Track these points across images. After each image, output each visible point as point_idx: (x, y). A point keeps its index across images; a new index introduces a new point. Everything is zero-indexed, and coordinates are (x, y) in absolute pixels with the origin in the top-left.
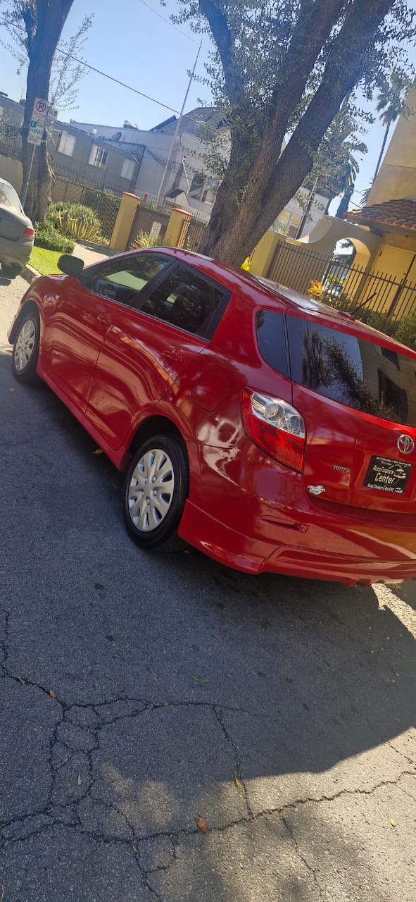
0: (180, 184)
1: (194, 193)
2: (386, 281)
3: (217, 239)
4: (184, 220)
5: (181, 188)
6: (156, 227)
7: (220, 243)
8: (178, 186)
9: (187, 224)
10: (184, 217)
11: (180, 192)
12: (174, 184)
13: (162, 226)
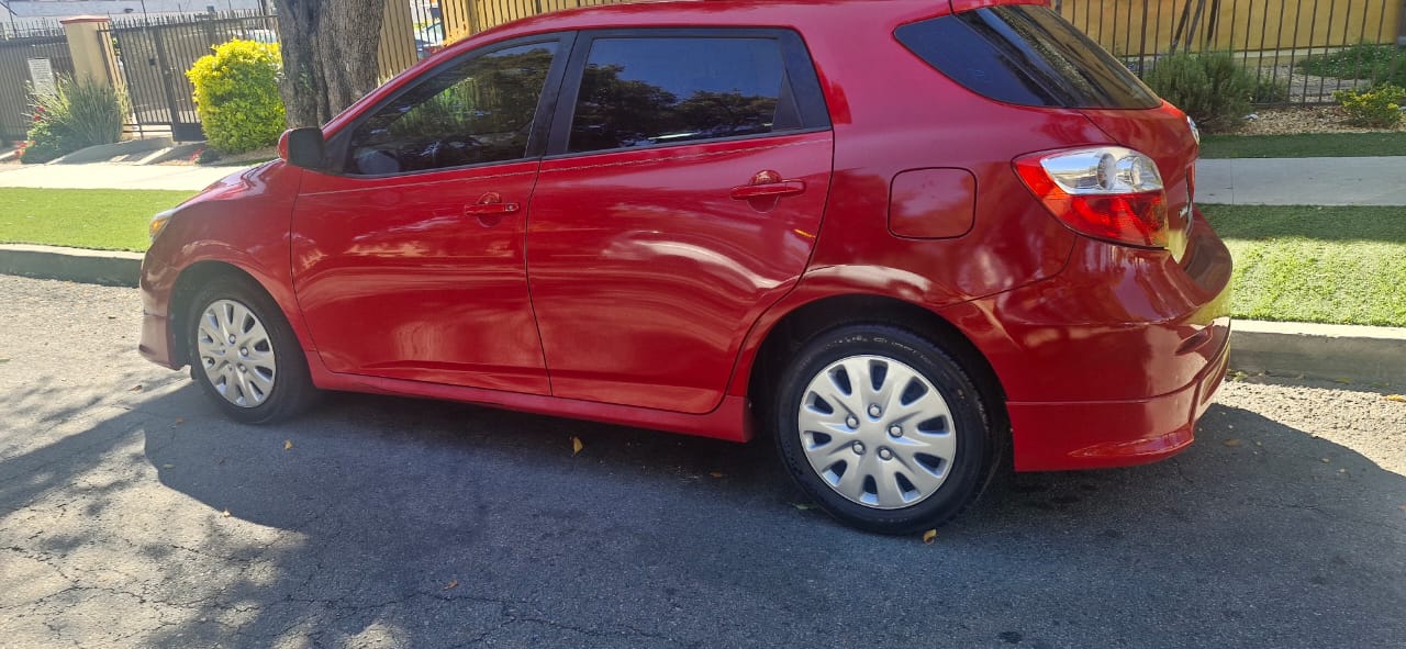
4: (99, 32)
6: (40, 68)
7: (323, 22)
9: (109, 41)
10: (95, 26)
13: (52, 61)
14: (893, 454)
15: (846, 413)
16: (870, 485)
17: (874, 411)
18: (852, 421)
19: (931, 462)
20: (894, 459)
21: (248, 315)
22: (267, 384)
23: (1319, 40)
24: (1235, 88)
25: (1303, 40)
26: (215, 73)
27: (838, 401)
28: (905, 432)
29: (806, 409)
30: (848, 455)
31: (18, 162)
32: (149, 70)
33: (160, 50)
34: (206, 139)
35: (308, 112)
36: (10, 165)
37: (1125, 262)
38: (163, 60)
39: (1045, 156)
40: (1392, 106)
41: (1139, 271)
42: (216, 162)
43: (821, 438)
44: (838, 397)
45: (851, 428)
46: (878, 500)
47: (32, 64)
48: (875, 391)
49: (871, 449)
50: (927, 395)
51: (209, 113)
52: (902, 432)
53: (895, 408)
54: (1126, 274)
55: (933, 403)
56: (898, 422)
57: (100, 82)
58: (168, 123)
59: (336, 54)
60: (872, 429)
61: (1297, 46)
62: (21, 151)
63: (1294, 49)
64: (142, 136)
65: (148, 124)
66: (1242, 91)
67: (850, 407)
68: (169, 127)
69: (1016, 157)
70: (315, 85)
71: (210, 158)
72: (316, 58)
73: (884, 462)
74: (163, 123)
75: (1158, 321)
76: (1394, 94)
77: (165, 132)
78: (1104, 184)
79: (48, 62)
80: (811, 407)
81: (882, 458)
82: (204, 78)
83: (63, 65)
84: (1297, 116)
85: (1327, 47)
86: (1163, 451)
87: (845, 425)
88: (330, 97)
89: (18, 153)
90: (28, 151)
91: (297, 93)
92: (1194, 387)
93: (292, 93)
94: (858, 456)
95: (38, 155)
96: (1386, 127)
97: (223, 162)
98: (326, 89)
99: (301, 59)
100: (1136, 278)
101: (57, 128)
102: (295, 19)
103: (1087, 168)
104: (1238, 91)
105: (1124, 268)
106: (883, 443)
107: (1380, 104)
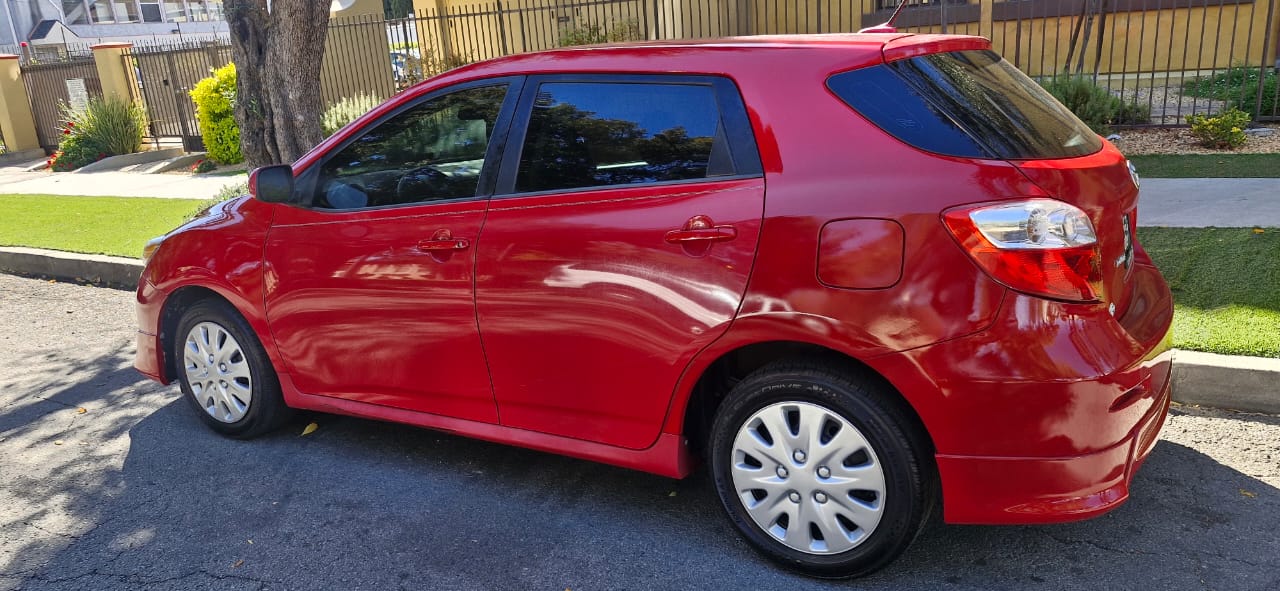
0: (43, 10)
1: (76, 13)
2: (477, 14)
3: (261, 50)
4: (122, 56)
5: (47, 17)
6: (76, 87)
7: (269, 55)
8: (41, 15)
9: (131, 62)
10: (119, 51)
11: (50, 23)
12: (33, 16)
13: (85, 80)
14: (828, 496)
15: (775, 465)
16: (816, 532)
17: (799, 456)
18: (782, 471)
19: (865, 496)
20: (829, 501)
21: (220, 331)
22: (246, 394)
23: (1207, 62)
24: (1091, 113)
25: (1191, 63)
26: (214, 95)
27: (764, 454)
28: (832, 472)
29: (737, 467)
30: (788, 506)
31: (51, 170)
32: (163, 90)
33: (173, 72)
34: (206, 151)
35: (257, 134)
36: (44, 172)
37: (1058, 321)
38: (175, 81)
39: (973, 209)
40: (1235, 130)
41: (1073, 328)
42: (212, 172)
43: (759, 494)
44: (762, 450)
45: (783, 478)
46: (827, 546)
47: (69, 83)
48: (793, 437)
49: (806, 495)
50: (843, 429)
51: (209, 127)
52: (830, 473)
53: (817, 450)
54: (1059, 331)
55: (850, 438)
56: (823, 463)
57: (123, 99)
58: (180, 136)
59: (280, 83)
60: (803, 475)
61: (1186, 68)
62: (52, 160)
63: (1183, 70)
64: (158, 147)
65: (164, 136)
66: (1099, 115)
67: (776, 458)
68: (180, 140)
69: (945, 209)
70: (262, 110)
71: (207, 168)
72: (264, 87)
73: (822, 505)
74: (176, 136)
75: (1092, 377)
76: (1238, 119)
77: (176, 143)
78: (1035, 239)
79: (82, 81)
80: (741, 466)
81: (817, 500)
82: (204, 98)
83: (93, 86)
84: (1156, 137)
85: (1214, 69)
86: (1096, 508)
87: (776, 476)
88: (275, 121)
89: (49, 162)
90: (57, 162)
91: (247, 117)
92: (1130, 441)
93: (244, 118)
94: (797, 505)
95: (67, 164)
96: (1231, 148)
97: (218, 171)
98: (272, 114)
99: (252, 88)
100: (1070, 336)
101: (84, 141)
102: (246, 53)
103: (1018, 222)
104: (1094, 114)
105: (1058, 326)
106: (815, 488)
107: (1225, 127)
